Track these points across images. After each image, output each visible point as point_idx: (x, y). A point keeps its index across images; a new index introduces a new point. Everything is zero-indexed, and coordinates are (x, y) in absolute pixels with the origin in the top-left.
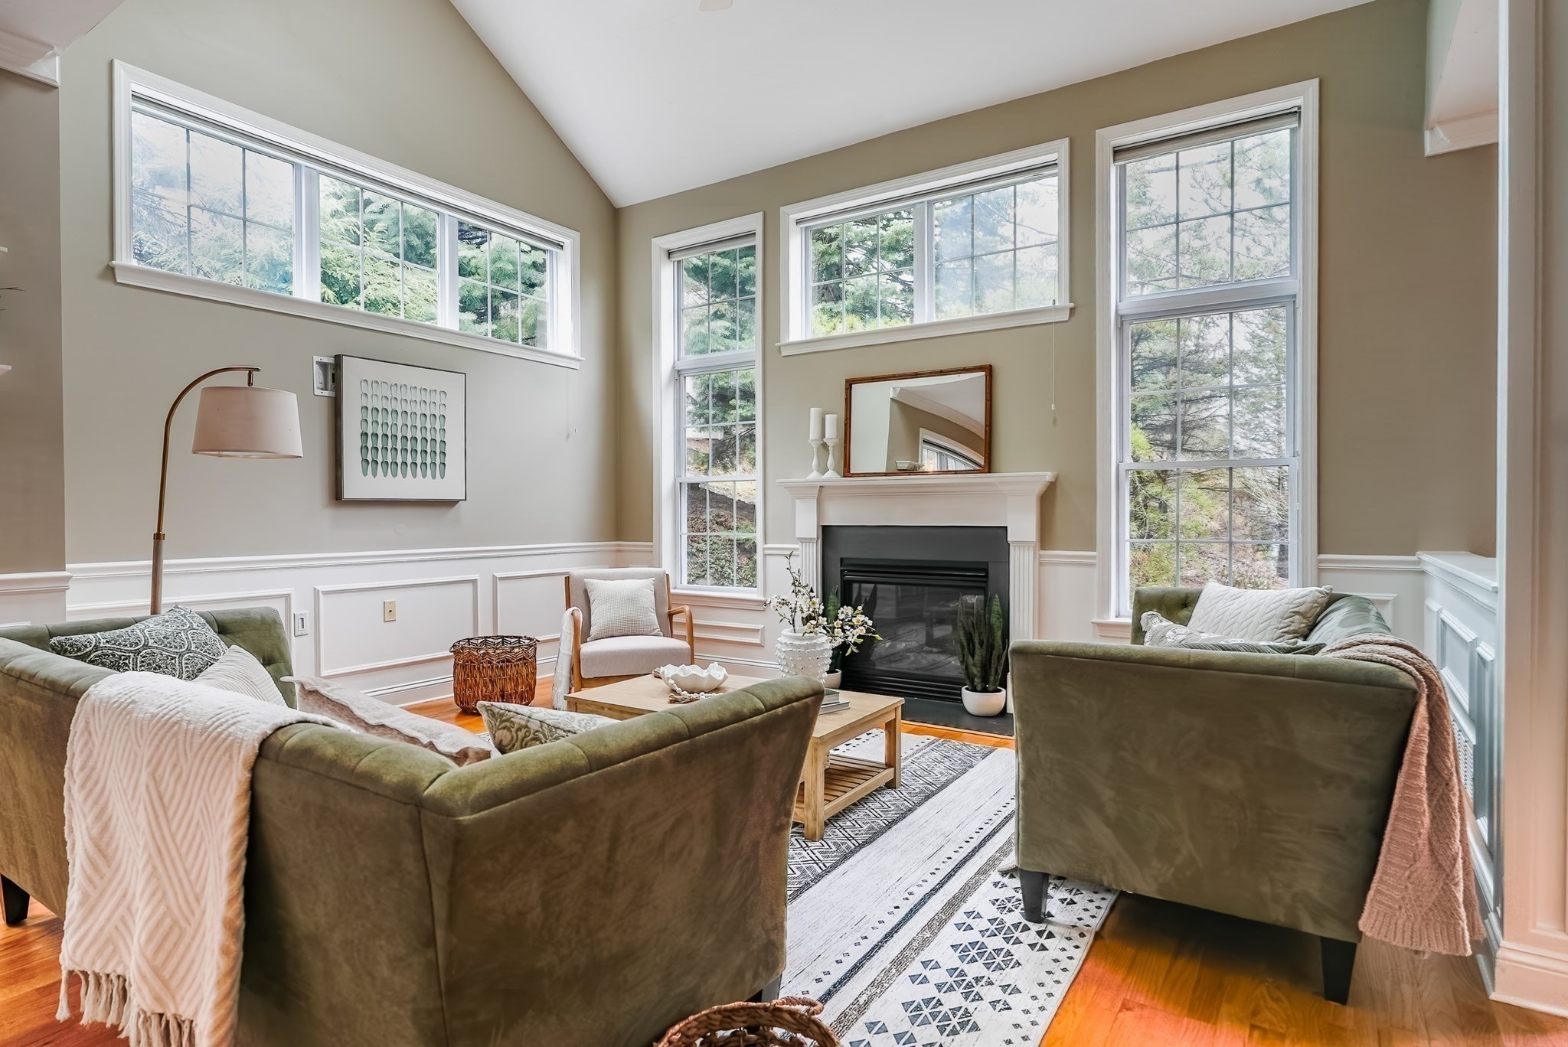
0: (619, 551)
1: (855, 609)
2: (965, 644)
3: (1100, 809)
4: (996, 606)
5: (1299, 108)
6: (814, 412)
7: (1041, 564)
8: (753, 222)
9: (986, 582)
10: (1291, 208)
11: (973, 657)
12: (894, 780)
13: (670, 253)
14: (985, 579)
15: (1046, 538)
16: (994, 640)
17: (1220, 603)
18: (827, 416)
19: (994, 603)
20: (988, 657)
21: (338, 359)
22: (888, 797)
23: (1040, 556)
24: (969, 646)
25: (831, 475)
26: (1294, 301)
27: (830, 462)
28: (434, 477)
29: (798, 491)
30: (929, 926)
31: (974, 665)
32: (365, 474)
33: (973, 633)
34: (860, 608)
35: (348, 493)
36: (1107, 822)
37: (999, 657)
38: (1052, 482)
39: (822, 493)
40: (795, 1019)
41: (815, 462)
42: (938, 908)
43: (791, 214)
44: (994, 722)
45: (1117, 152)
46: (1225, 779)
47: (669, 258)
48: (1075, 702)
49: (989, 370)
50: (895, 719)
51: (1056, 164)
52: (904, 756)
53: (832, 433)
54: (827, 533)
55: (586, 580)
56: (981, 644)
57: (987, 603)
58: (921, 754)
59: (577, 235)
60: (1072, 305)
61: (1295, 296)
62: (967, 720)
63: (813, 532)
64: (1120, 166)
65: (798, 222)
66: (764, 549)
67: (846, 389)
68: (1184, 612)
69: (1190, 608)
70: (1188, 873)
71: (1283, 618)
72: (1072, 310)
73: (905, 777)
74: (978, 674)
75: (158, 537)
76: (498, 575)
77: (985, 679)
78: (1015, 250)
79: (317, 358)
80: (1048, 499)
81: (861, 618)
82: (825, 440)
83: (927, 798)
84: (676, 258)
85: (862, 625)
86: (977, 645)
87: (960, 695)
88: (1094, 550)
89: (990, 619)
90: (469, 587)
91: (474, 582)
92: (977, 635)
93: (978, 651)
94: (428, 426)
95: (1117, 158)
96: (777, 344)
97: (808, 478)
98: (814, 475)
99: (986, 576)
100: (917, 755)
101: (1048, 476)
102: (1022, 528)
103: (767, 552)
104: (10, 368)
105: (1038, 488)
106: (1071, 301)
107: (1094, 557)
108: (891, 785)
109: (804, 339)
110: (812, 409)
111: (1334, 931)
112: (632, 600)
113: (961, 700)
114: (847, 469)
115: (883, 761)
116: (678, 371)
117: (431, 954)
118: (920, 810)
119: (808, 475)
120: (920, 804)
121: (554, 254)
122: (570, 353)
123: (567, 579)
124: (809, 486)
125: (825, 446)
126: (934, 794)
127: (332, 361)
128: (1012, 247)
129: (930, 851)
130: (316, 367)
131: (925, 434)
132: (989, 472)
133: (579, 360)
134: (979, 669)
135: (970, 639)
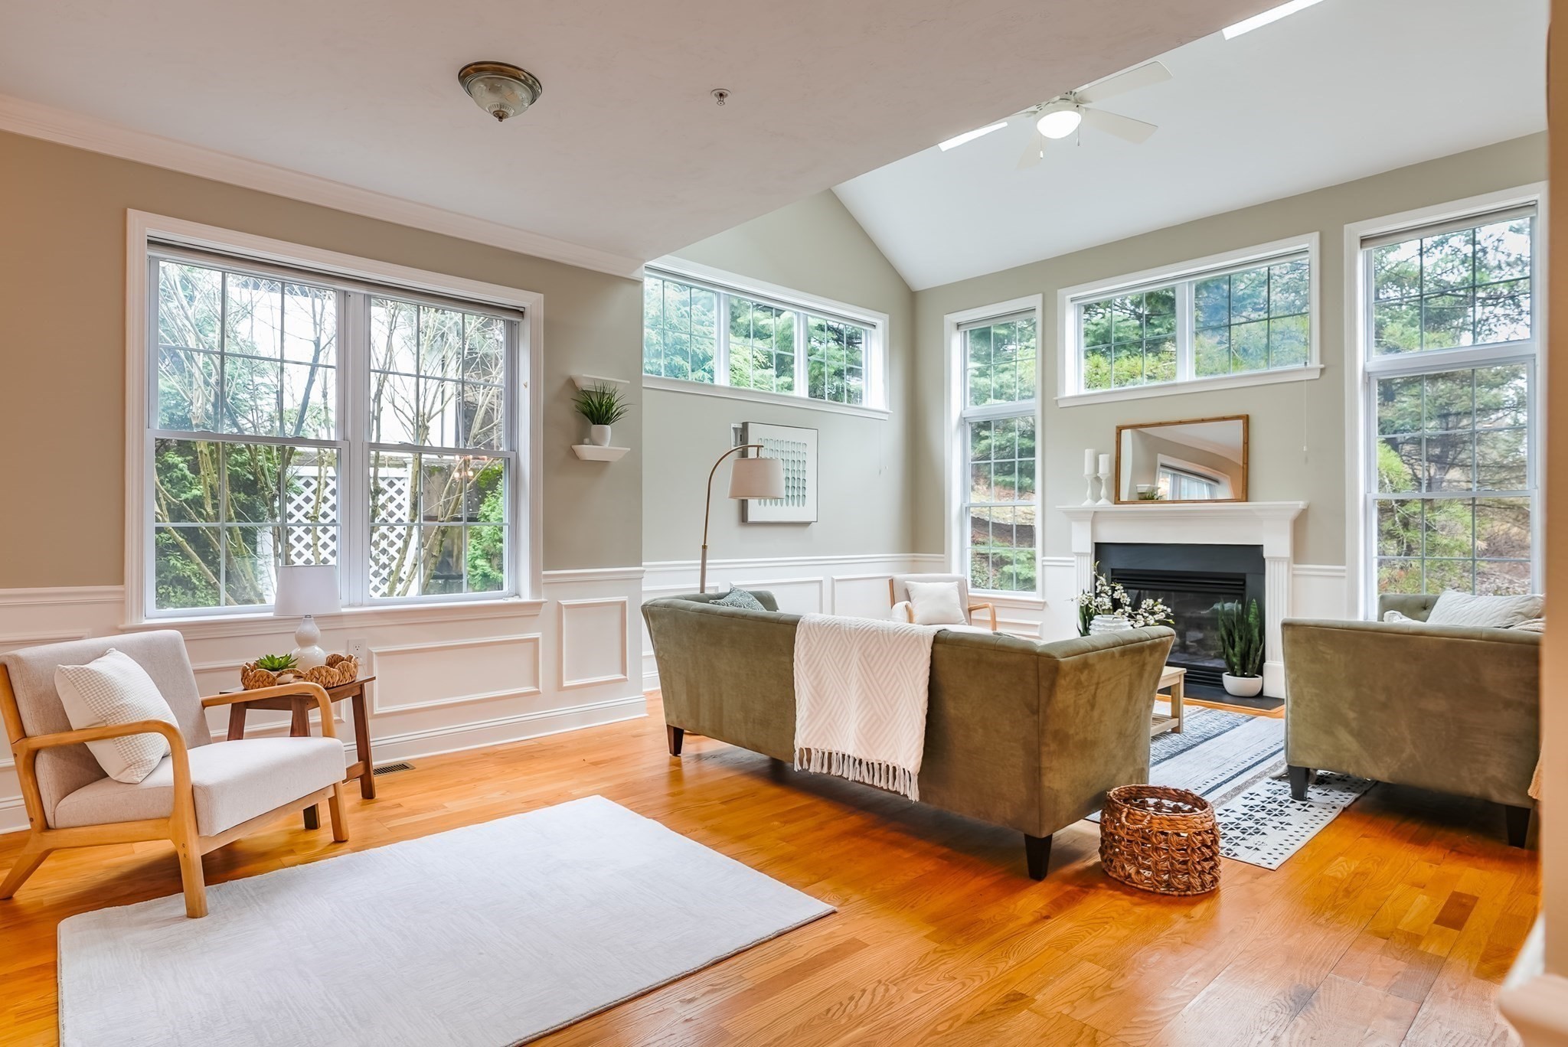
0: (914, 561)
1: (1156, 601)
2: (1226, 638)
3: (1346, 724)
4: (1253, 609)
5: (1536, 201)
6: (1088, 453)
7: (1294, 575)
8: (1035, 301)
9: (1244, 589)
10: (1531, 282)
11: (1233, 649)
12: (1179, 727)
13: (958, 326)
14: (1242, 587)
15: (1299, 553)
16: (1252, 636)
17: (1454, 606)
18: (1101, 456)
19: (1252, 606)
20: (1246, 649)
21: (745, 425)
22: (1175, 737)
23: (1294, 569)
24: (1229, 639)
25: (1104, 503)
26: (1534, 360)
27: (1103, 491)
28: (798, 506)
29: (1076, 515)
30: (1225, 796)
31: (1235, 655)
32: (760, 504)
33: (1233, 630)
34: (1160, 600)
35: (750, 519)
36: (1351, 732)
37: (1257, 650)
38: (1304, 510)
39: (1096, 517)
40: (1177, 793)
41: (1089, 492)
42: (1230, 789)
43: (1066, 295)
44: (1253, 701)
45: (1364, 241)
46: (1436, 704)
47: (958, 329)
48: (1329, 657)
49: (1246, 419)
50: (1179, 683)
51: (1307, 251)
52: (1185, 715)
53: (1105, 468)
54: (1100, 549)
55: (907, 582)
56: (1241, 638)
57: (1246, 609)
58: (1194, 716)
59: (888, 316)
60: (1322, 366)
61: (1534, 355)
62: (1227, 698)
63: (1089, 549)
64: (1367, 251)
65: (1072, 300)
66: (1043, 561)
67: (1117, 434)
68: (1424, 613)
69: (1428, 610)
70: (1411, 765)
71: (1507, 617)
72: (1322, 370)
73: (1186, 727)
74: (1238, 663)
75: (704, 547)
76: (836, 577)
77: (1244, 668)
78: (1268, 319)
79: (733, 425)
80: (1300, 523)
81: (1162, 607)
82: (1099, 475)
83: (1206, 740)
84: (963, 329)
85: (1162, 611)
86: (1237, 639)
87: (1221, 681)
88: (1344, 565)
89: (1248, 619)
90: (817, 586)
91: (820, 582)
92: (1237, 631)
93: (1237, 644)
94: (796, 468)
95: (1364, 245)
96: (1055, 398)
97: (1083, 504)
98: (1088, 503)
99: (1244, 585)
100: (1192, 717)
101: (1301, 504)
102: (1276, 546)
103: (1045, 563)
104: (629, 449)
105: (1293, 514)
106: (1321, 363)
107: (1344, 571)
108: (1176, 730)
109: (1076, 394)
110: (1086, 450)
111: (1513, 800)
112: (943, 597)
113: (1223, 685)
114: (1117, 498)
115: (1170, 715)
116: (965, 418)
117: (1036, 718)
118: (1201, 746)
119: (1083, 502)
120: (1202, 742)
121: (868, 333)
122: (883, 408)
123: (891, 582)
124: (1085, 512)
125: (1098, 479)
126: (1210, 738)
127: (740, 426)
128: (1266, 316)
129: (1215, 765)
130: (732, 430)
131: (1162, 459)
132: (1247, 501)
133: (888, 413)
134: (1239, 658)
135: (1230, 634)
